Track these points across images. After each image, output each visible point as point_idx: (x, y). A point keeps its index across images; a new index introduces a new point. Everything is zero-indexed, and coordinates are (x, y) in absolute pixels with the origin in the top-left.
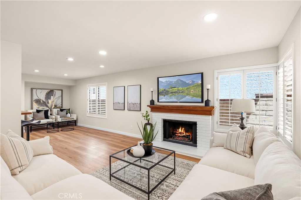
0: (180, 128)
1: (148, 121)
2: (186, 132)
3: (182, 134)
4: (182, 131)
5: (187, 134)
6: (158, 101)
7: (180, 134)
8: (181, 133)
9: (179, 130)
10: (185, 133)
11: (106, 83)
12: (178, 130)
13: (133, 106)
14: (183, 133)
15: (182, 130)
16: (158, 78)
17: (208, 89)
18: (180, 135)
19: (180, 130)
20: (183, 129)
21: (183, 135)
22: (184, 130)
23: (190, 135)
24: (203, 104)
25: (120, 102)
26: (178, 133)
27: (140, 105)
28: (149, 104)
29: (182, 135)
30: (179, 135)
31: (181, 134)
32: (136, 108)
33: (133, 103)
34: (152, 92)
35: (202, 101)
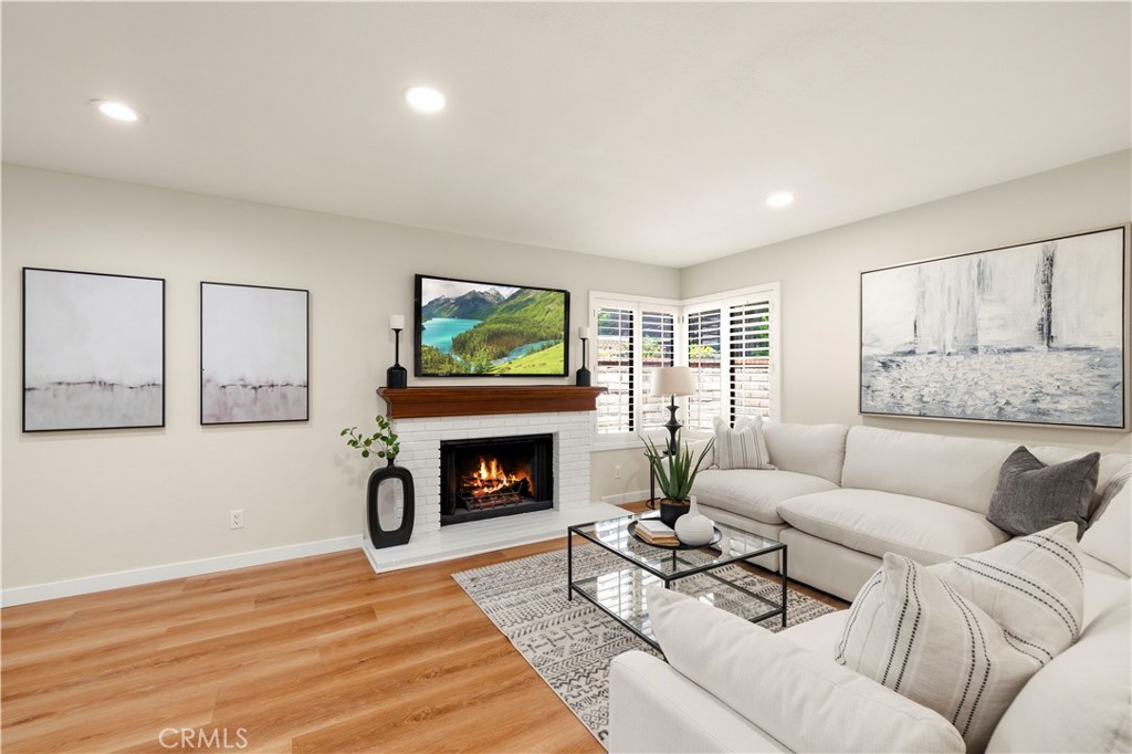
0: (483, 465)
1: (391, 460)
2: (507, 473)
3: (495, 483)
4: (494, 473)
5: (514, 479)
7: (488, 487)
8: (490, 481)
9: (480, 475)
10: (505, 479)
12: (475, 476)
13: (256, 399)
14: (500, 481)
15: (489, 469)
16: (418, 279)
17: (584, 340)
18: (491, 490)
19: (484, 473)
21: (500, 486)
22: (498, 467)
23: (524, 480)
26: (480, 484)
27: (304, 389)
29: (495, 489)
30: (486, 490)
31: (493, 487)
32: (277, 408)
33: (253, 380)
34: (397, 331)
35: (566, 373)
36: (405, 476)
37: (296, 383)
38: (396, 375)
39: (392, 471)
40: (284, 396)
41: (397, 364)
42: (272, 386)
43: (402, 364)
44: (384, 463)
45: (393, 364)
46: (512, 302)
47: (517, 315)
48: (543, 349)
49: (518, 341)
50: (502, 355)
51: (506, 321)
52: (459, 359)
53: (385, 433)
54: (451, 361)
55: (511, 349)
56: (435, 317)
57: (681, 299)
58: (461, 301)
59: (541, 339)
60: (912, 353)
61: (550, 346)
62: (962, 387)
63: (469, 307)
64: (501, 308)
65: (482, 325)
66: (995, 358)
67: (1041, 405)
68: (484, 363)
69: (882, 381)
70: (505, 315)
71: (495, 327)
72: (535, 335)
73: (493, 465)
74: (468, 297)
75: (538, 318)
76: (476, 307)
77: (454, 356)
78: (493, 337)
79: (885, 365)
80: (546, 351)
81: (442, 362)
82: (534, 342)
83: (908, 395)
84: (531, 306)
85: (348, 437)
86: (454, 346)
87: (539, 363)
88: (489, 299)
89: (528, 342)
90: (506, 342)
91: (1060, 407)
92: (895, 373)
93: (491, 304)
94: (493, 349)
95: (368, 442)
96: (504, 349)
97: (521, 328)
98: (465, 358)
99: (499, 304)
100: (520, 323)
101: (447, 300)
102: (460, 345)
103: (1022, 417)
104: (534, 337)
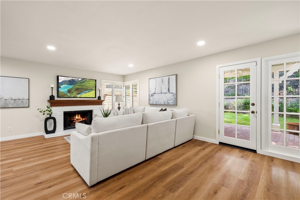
0: (77, 115)
1: (50, 115)
2: (82, 118)
4: (79, 118)
5: (83, 119)
6: (58, 97)
7: (77, 120)
8: (78, 119)
10: (81, 119)
13: (15, 102)
14: (80, 119)
17: (100, 90)
19: (77, 117)
21: (80, 120)
22: (80, 116)
23: (86, 120)
24: (97, 99)
26: (76, 119)
27: (28, 100)
30: (77, 121)
32: (21, 104)
33: (14, 98)
34: (52, 88)
35: (95, 97)
36: (54, 119)
37: (26, 99)
38: (52, 97)
39: (51, 118)
40: (22, 102)
41: (52, 95)
42: (19, 99)
43: (53, 95)
44: (49, 116)
45: (51, 95)
46: (81, 81)
47: (83, 84)
48: (89, 92)
49: (83, 90)
50: (79, 94)
51: (80, 86)
52: (69, 95)
53: (49, 110)
54: (67, 95)
55: (81, 92)
56: (64, 84)
57: (124, 82)
58: (69, 81)
59: (88, 90)
60: (155, 93)
61: (90, 91)
62: (160, 99)
63: (71, 82)
64: (79, 82)
65: (74, 87)
66: (164, 94)
67: (168, 102)
68: (75, 95)
69: (151, 98)
70: (80, 84)
71: (79, 87)
72: (87, 89)
73: (79, 116)
74: (71, 80)
75: (87, 85)
76: (73, 83)
77: (68, 94)
78: (77, 89)
79: (152, 96)
80: (89, 93)
81: (65, 95)
82: (87, 90)
83: (155, 101)
84: (86, 82)
85: (39, 110)
86: (68, 92)
87: (90, 95)
88: (76, 80)
89: (85, 90)
90: (80, 90)
91: (170, 102)
92: (153, 97)
93: (76, 82)
94: (77, 92)
95: (44, 112)
96: (79, 92)
97: (83, 87)
98: (70, 94)
99: (78, 82)
100: (83, 86)
101: (66, 81)
102: (69, 91)
103: (167, 104)
104: (86, 90)
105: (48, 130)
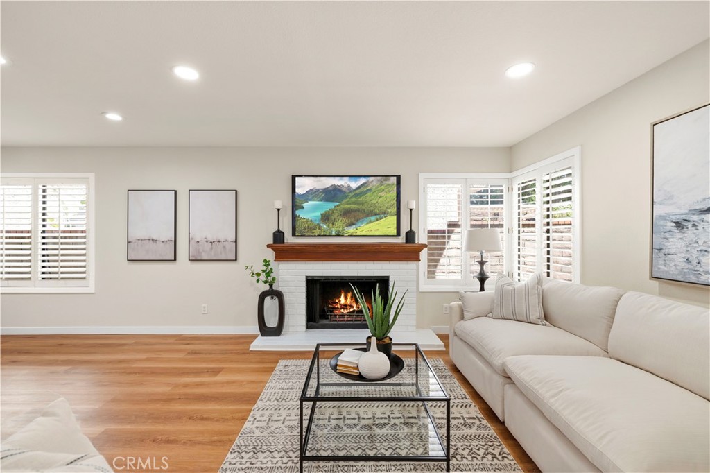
0: (343, 295)
1: (271, 286)
3: (348, 307)
4: (349, 302)
6: (294, 235)
7: (344, 309)
8: (346, 305)
9: (340, 301)
10: (355, 306)
11: (92, 176)
12: (337, 301)
13: (212, 248)
14: (352, 306)
15: (346, 298)
16: (294, 177)
17: (411, 210)
18: (346, 311)
19: (343, 300)
20: (349, 295)
21: (352, 310)
22: (352, 297)
24: (401, 240)
25: (155, 238)
26: (339, 306)
27: (234, 244)
28: (271, 242)
29: (348, 311)
30: (342, 311)
31: (347, 309)
32: (221, 253)
33: (211, 238)
34: (279, 210)
35: (398, 234)
37: (230, 240)
38: (278, 236)
39: (272, 292)
40: (224, 247)
41: (279, 230)
42: (219, 241)
45: (276, 230)
46: (357, 191)
47: (361, 199)
48: (377, 220)
49: (361, 215)
50: (352, 224)
51: (354, 203)
52: (325, 226)
53: (268, 269)
54: (320, 228)
55: (357, 220)
56: (310, 200)
58: (326, 191)
59: (376, 214)
61: (381, 219)
63: (332, 194)
64: (351, 195)
65: (340, 205)
68: (340, 229)
70: (354, 199)
71: (352, 206)
72: (372, 212)
74: (331, 188)
75: (374, 201)
76: (336, 194)
77: (322, 225)
78: (346, 213)
80: (379, 222)
81: (314, 228)
82: (372, 216)
84: (369, 194)
86: (322, 219)
87: (380, 229)
88: (344, 189)
89: (368, 216)
90: (353, 216)
93: (345, 192)
94: (346, 220)
95: (259, 274)
96: (353, 220)
97: (363, 207)
98: (328, 226)
99: (350, 192)
100: (363, 204)
101: (318, 190)
102: (326, 218)
104: (371, 214)
105: (267, 325)
